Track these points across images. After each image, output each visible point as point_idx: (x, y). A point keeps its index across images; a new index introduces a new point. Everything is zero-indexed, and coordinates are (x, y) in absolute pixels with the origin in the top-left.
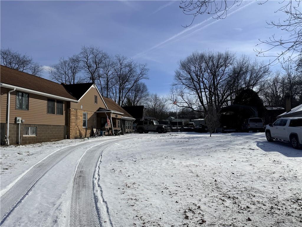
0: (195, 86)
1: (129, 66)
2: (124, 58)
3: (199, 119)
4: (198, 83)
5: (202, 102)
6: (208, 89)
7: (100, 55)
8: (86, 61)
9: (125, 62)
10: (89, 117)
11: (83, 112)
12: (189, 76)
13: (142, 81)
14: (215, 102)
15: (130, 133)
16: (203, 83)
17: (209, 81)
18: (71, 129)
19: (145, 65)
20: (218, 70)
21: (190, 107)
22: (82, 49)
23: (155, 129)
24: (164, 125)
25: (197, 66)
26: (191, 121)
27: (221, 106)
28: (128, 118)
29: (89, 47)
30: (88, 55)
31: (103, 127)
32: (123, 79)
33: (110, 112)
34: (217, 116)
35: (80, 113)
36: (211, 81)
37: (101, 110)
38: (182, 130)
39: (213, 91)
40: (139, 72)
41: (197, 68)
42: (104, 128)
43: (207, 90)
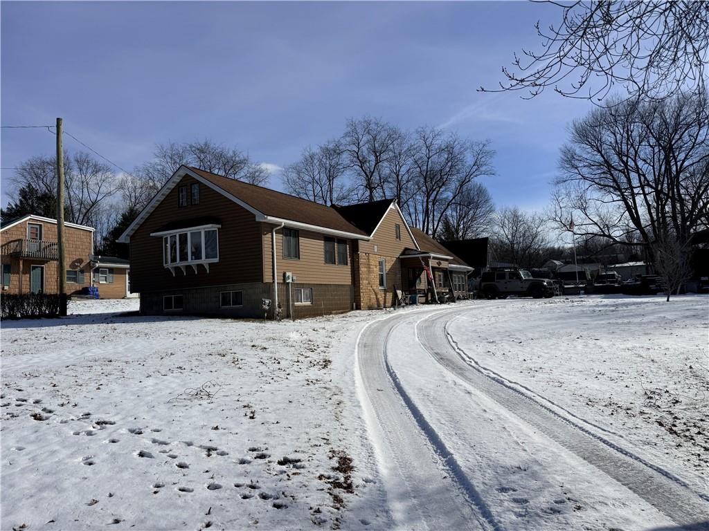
0: (615, 181)
1: (449, 149)
2: (436, 133)
3: (631, 264)
4: (624, 173)
5: (636, 220)
6: (652, 187)
7: (384, 134)
8: (356, 150)
9: (438, 142)
10: (388, 267)
11: (378, 259)
12: (599, 158)
13: (478, 180)
14: (674, 218)
15: (464, 299)
16: (638, 172)
17: (653, 166)
18: (361, 291)
19: (485, 142)
20: (680, 138)
21: (604, 235)
22: (348, 126)
23: (525, 290)
24: (546, 280)
25: (619, 129)
26: (607, 270)
27: (691, 226)
28: (459, 266)
29: (360, 119)
30: (361, 137)
31: (412, 287)
32: (433, 180)
33: (427, 255)
34: (684, 253)
35: (374, 261)
36: (661, 166)
37: (409, 252)
38: (590, 291)
39: (666, 191)
40: (469, 159)
41: (619, 136)
42: (413, 289)
43: (651, 190)
